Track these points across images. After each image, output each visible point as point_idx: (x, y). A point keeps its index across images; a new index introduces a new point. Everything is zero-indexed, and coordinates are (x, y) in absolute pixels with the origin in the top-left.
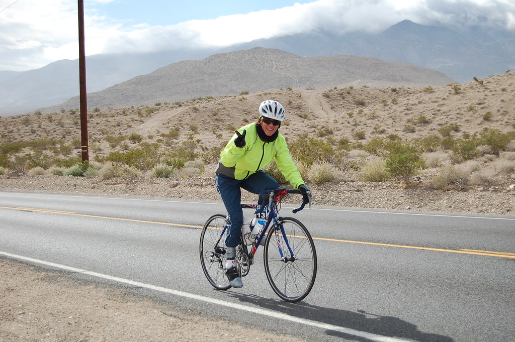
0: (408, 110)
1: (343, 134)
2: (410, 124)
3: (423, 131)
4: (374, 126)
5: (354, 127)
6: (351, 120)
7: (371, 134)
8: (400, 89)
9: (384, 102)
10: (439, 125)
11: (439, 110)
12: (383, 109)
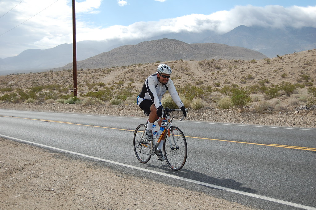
0: (242, 72)
1: (209, 84)
2: (244, 79)
3: (250, 82)
4: (225, 80)
5: (214, 80)
6: (213, 77)
7: (223, 84)
8: (238, 60)
9: (230, 67)
10: (259, 79)
11: (259, 72)
12: (230, 71)
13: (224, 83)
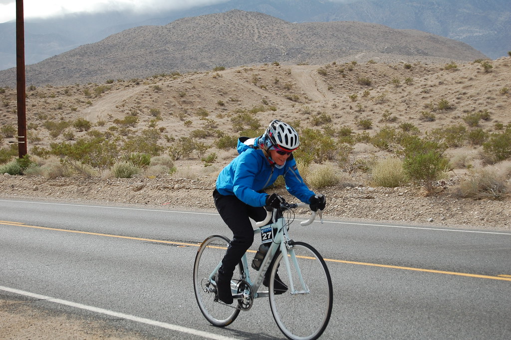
0: (425, 92)
1: (344, 122)
2: (428, 110)
3: (445, 119)
4: (383, 112)
5: (357, 114)
6: (354, 105)
7: (379, 122)
8: (415, 65)
9: (396, 83)
10: (465, 112)
11: (464, 94)
12: (395, 92)
13: (381, 121)
